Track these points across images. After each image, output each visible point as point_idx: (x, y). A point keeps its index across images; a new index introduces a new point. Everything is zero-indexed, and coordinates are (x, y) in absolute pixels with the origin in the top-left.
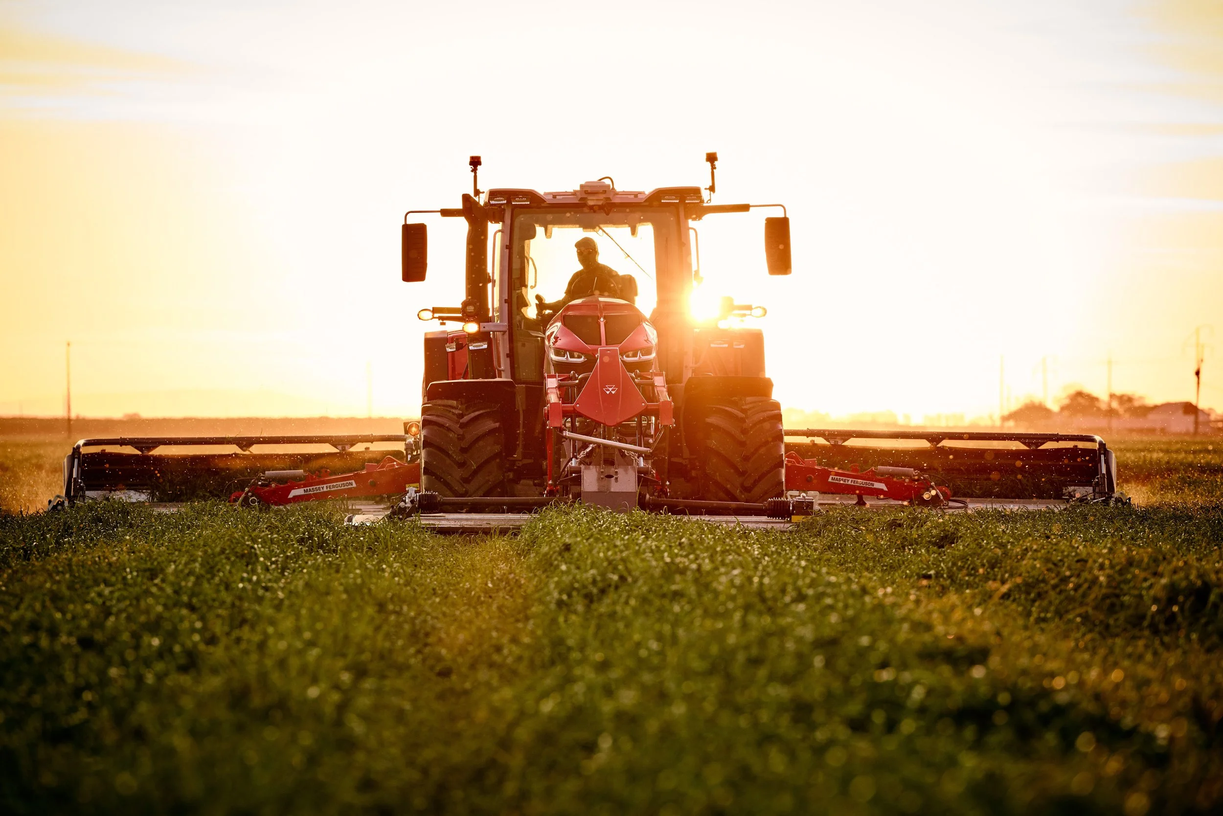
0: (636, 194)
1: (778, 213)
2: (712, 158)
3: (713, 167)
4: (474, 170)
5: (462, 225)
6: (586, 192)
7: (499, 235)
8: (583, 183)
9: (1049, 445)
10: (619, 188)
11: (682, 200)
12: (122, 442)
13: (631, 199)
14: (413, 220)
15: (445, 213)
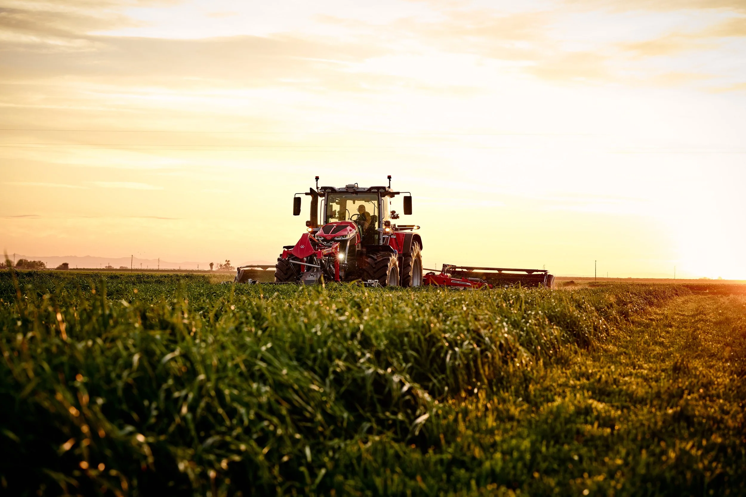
0: (364, 189)
1: (408, 195)
2: (389, 177)
3: (390, 180)
4: (317, 181)
5: (310, 198)
6: (348, 188)
7: (323, 201)
8: (347, 185)
9: (535, 273)
10: (360, 186)
11: (378, 190)
12: (258, 266)
13: (363, 190)
14: (297, 196)
15: (307, 194)
